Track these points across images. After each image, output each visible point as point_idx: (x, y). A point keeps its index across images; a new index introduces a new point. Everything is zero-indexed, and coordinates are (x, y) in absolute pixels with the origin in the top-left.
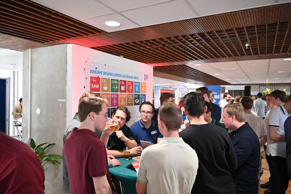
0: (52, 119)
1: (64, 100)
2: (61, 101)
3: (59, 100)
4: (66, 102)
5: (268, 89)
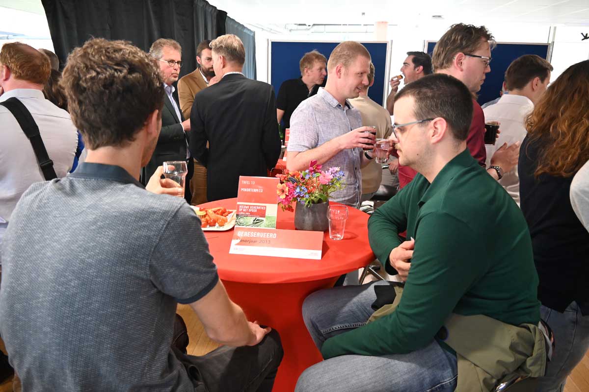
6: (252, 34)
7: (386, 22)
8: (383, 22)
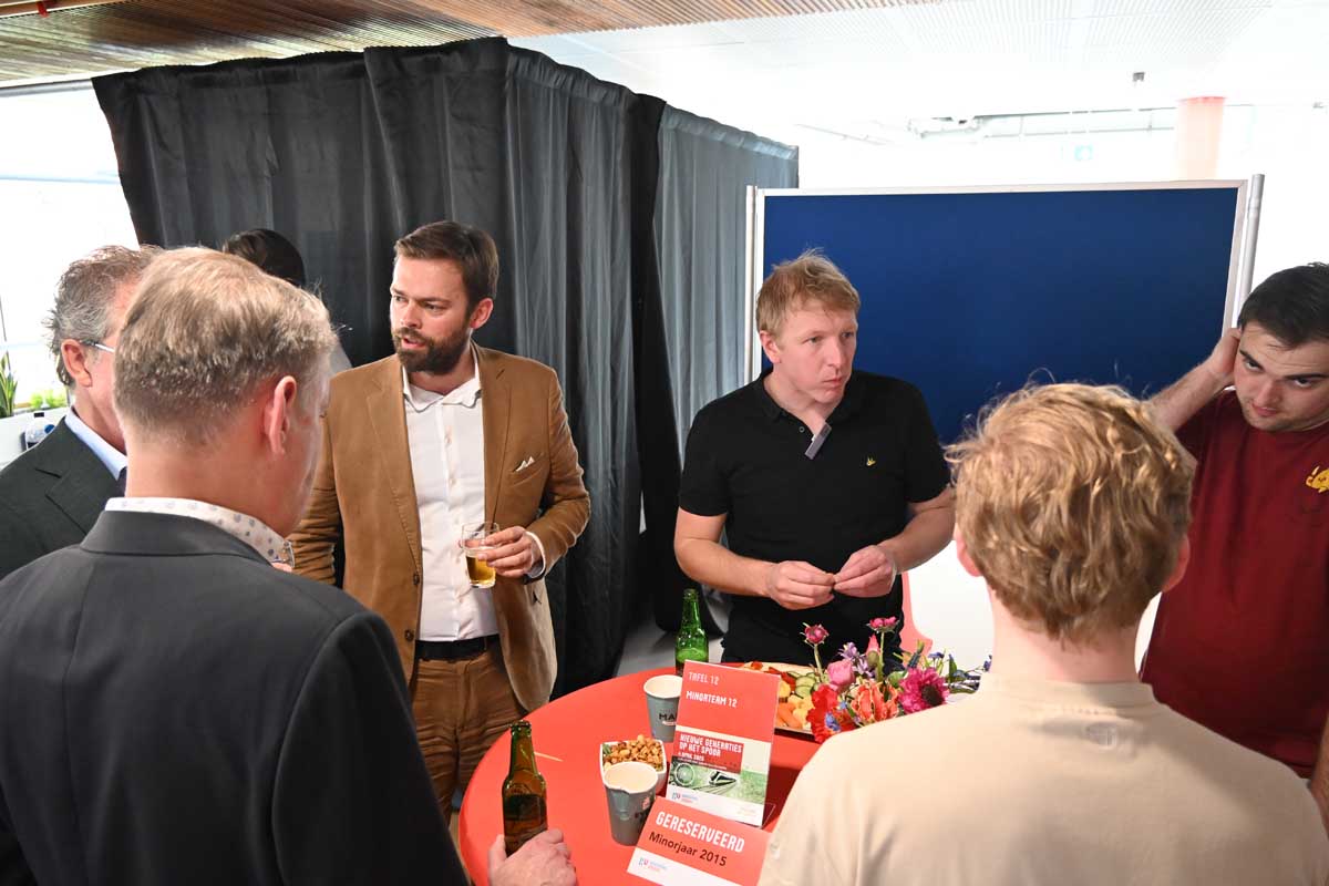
6: (787, 156)
7: (1219, 99)
8: (1206, 99)
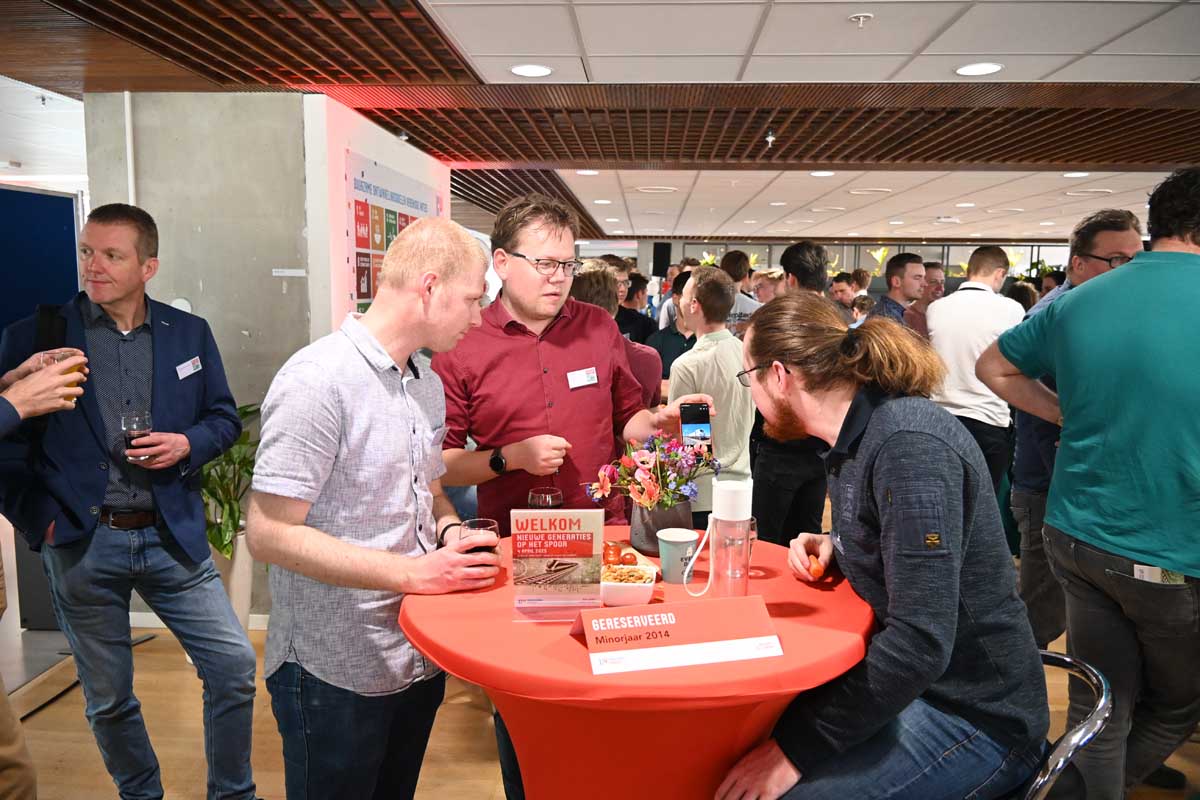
0: (246, 333)
1: (300, 273)
2: (281, 274)
3: (276, 272)
4: (306, 278)
5: (709, 253)
